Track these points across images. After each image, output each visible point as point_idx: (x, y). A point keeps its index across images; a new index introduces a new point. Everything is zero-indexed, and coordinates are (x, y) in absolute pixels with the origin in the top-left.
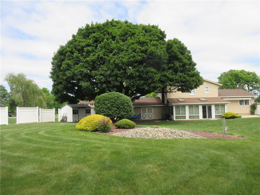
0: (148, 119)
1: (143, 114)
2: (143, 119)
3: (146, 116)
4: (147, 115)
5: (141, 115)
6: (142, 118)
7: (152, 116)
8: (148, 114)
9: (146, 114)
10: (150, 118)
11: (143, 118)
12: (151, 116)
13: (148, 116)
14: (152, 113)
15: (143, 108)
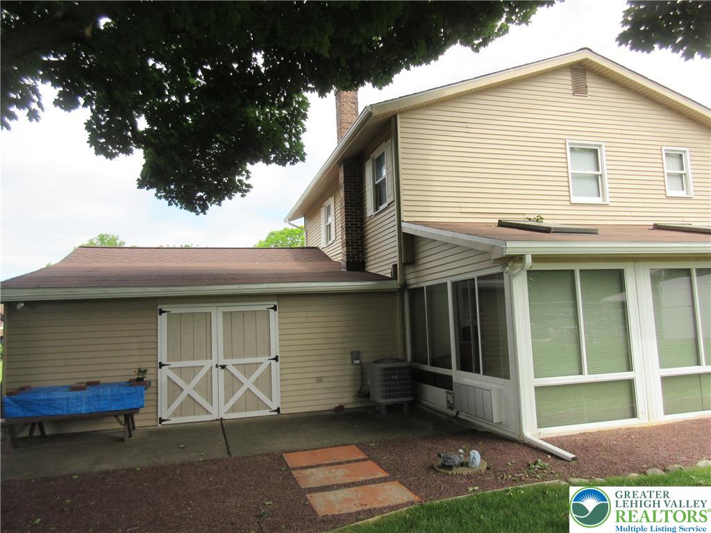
0: (233, 409)
1: (179, 370)
2: (174, 420)
3: (206, 388)
4: (219, 378)
5: (163, 374)
6: (164, 412)
7: (265, 383)
8: (229, 363)
9: (213, 362)
10: (250, 400)
11: (180, 411)
12: (256, 383)
13: (232, 384)
14: (265, 360)
15: (175, 309)
